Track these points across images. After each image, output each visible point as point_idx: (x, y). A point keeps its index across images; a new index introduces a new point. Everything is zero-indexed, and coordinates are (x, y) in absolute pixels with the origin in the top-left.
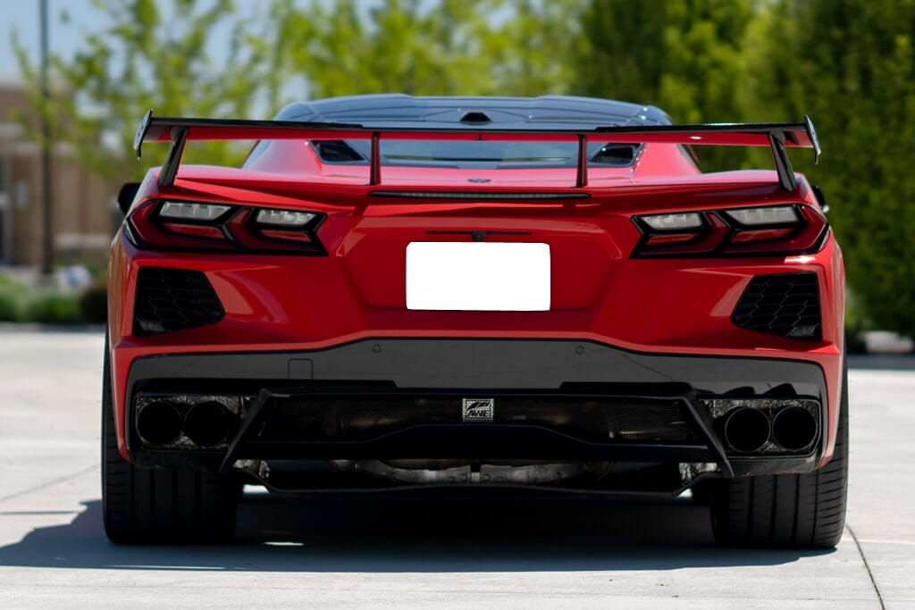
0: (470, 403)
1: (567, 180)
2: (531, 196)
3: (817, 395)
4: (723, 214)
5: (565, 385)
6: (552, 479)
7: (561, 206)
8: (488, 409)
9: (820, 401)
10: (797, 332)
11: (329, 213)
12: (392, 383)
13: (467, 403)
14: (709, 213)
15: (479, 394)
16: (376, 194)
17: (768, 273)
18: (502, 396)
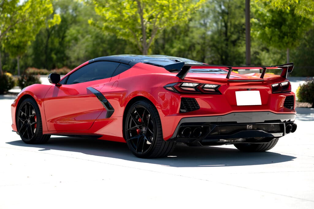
5: (265, 121)
8: (251, 127)
11: (222, 85)
12: (236, 122)
13: (248, 126)
15: (250, 124)
16: (228, 81)
18: (253, 124)
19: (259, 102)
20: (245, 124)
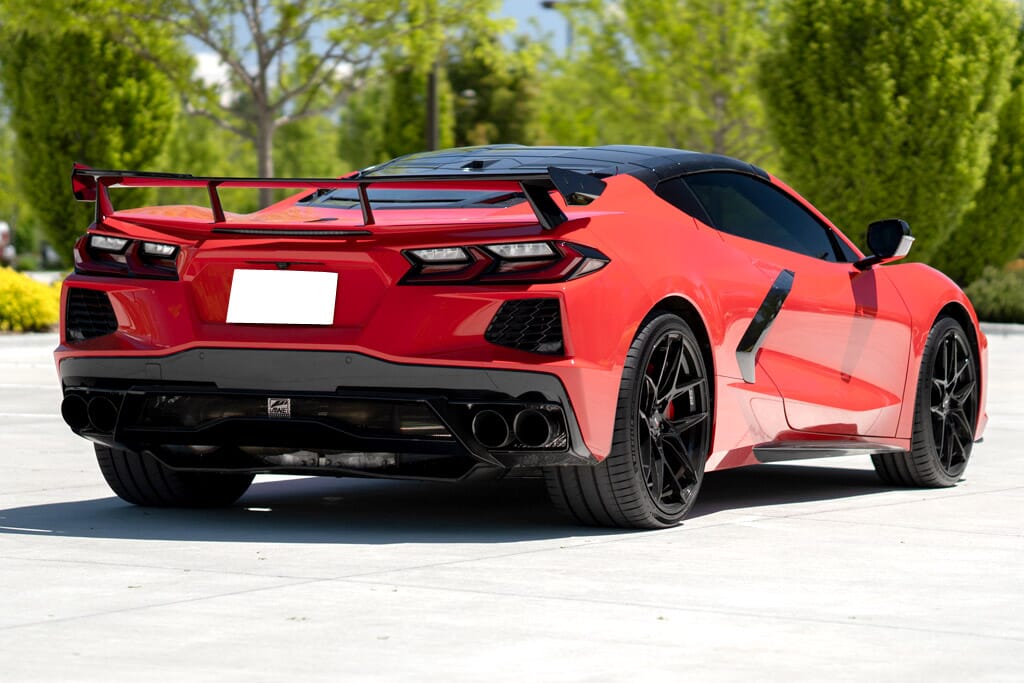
0: (274, 402)
1: (354, 219)
2: (311, 233)
3: (557, 400)
4: (484, 248)
5: (339, 388)
6: (380, 464)
7: (344, 241)
8: (286, 407)
9: (561, 405)
10: (543, 348)
11: (182, 246)
12: (213, 384)
13: (271, 402)
14: (470, 247)
15: (280, 395)
16: (221, 230)
17: (519, 298)
18: (297, 397)
19: (324, 315)
20: (262, 396)
